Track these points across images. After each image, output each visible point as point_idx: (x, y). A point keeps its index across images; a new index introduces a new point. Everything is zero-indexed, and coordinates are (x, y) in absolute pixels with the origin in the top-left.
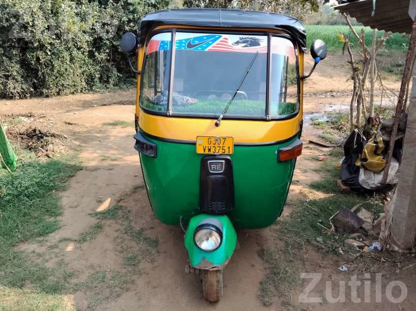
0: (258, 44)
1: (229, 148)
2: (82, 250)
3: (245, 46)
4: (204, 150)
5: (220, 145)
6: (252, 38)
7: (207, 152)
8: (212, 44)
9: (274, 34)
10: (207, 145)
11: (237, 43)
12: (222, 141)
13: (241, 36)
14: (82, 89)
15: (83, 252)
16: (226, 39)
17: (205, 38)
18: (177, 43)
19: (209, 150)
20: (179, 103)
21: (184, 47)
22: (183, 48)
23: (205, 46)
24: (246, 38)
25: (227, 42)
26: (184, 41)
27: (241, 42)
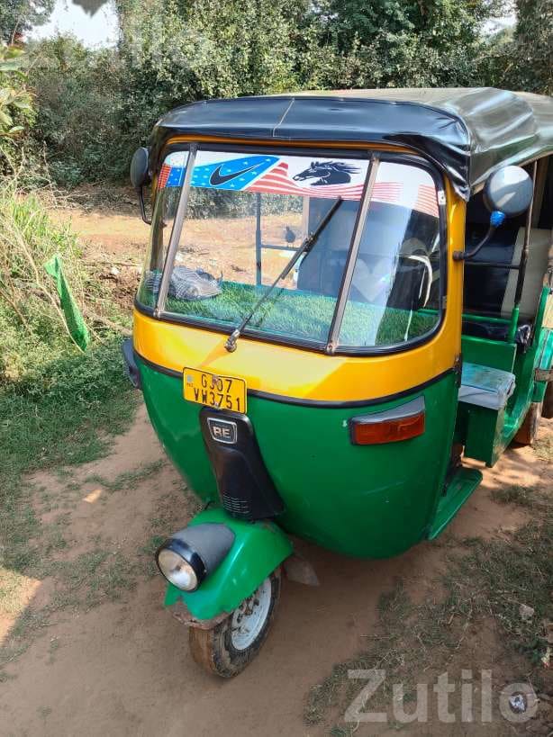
0: (347, 180)
1: (238, 400)
2: (104, 504)
3: (319, 183)
4: (197, 396)
5: (222, 393)
6: (335, 165)
7: (200, 400)
8: (255, 176)
9: (384, 156)
10: (201, 387)
11: (305, 175)
12: (226, 384)
13: (315, 160)
14: (292, 204)
15: (104, 508)
16: (285, 166)
17: (246, 163)
18: (195, 173)
19: (205, 398)
20: (178, 295)
21: (206, 181)
22: (204, 184)
23: (242, 179)
24: (323, 165)
25: (285, 174)
26: (207, 169)
27: (311, 174)
